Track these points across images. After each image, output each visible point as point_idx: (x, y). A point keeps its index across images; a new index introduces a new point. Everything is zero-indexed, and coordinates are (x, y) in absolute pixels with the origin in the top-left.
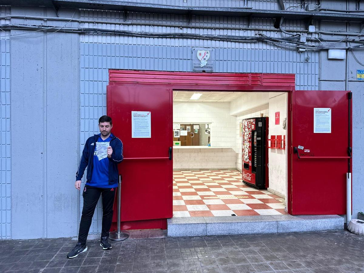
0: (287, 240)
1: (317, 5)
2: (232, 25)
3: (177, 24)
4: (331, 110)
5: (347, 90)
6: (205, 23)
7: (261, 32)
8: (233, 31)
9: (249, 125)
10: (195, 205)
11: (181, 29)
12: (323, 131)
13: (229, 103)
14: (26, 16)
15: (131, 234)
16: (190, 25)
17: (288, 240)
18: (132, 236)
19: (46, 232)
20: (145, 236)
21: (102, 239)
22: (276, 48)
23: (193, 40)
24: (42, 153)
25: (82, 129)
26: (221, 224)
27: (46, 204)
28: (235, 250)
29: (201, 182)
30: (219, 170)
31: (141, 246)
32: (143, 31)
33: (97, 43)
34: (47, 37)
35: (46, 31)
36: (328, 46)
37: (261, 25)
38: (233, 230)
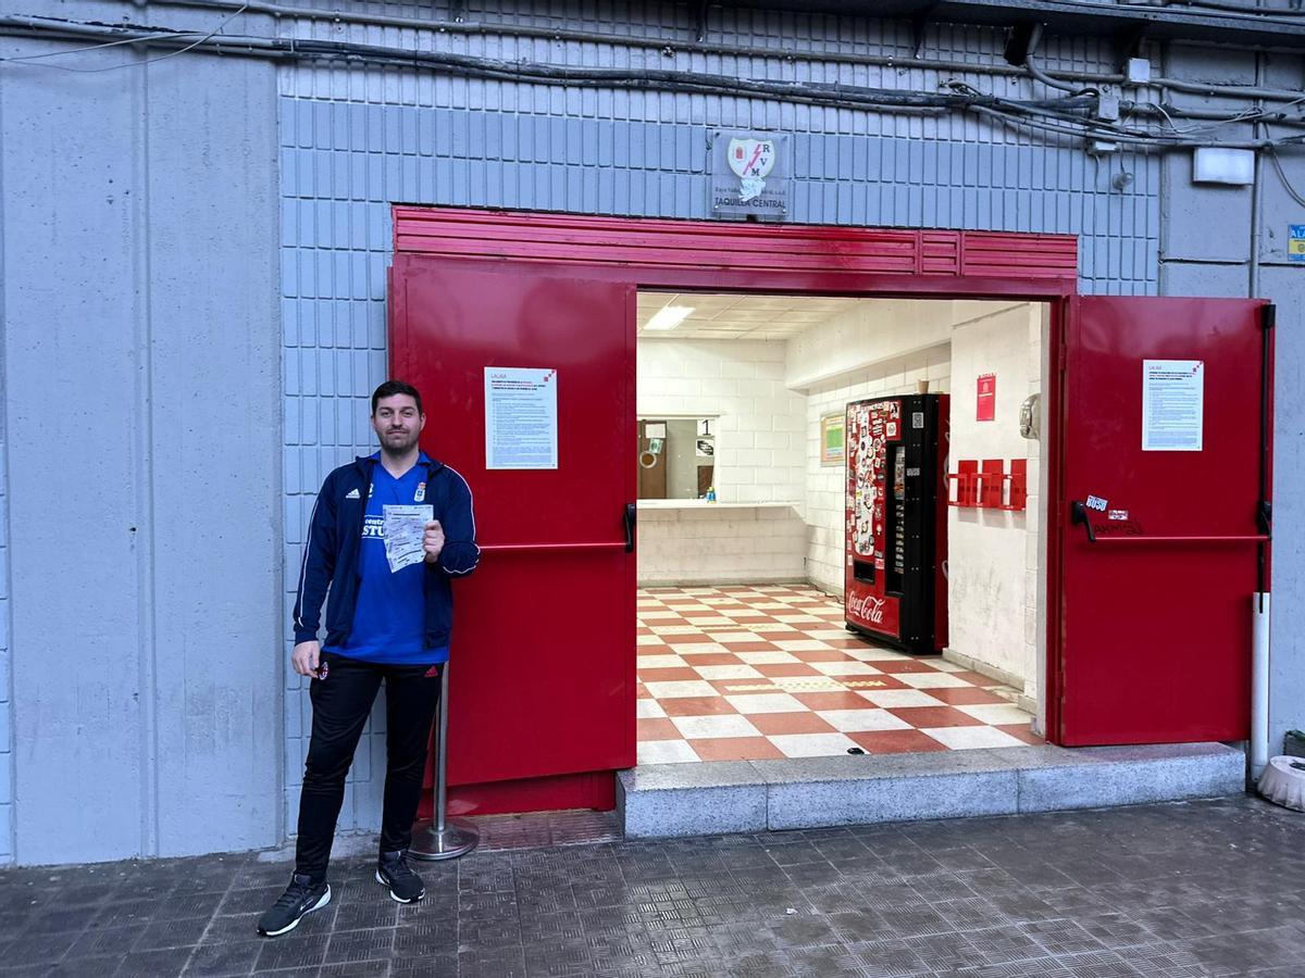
0: (1059, 837)
2: (857, 47)
3: (652, 35)
4: (1202, 366)
5: (1256, 297)
6: (757, 35)
7: (959, 78)
8: (860, 69)
9: (874, 423)
10: (702, 718)
11: (668, 55)
12: (1175, 442)
13: (784, 342)
15: (482, 833)
16: (702, 43)
17: (1064, 837)
18: (489, 838)
19: (152, 836)
20: (540, 839)
21: (382, 857)
22: (1011, 139)
23: (712, 101)
24: (134, 529)
25: (291, 436)
26: (820, 788)
27: (150, 726)
28: (886, 881)
29: (698, 631)
30: (748, 585)
31: (536, 878)
32: (524, 59)
33: (346, 100)
34: (146, 72)
35: (141, 46)
36: (1193, 137)
37: (961, 52)
38: (863, 808)
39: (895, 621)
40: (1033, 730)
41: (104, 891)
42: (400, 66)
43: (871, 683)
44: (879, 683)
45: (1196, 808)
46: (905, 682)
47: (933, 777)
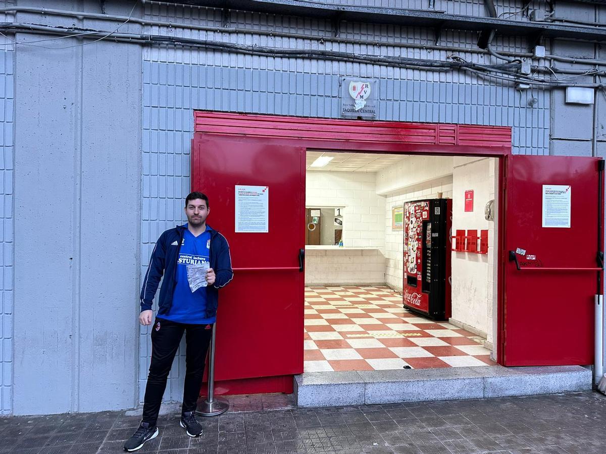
0: (503, 410)
1: (547, 11)
2: (409, 40)
3: (315, 34)
4: (570, 188)
5: (595, 156)
6: (362, 34)
7: (456, 54)
8: (411, 50)
9: (417, 212)
10: (335, 350)
11: (322, 43)
12: (557, 223)
13: (375, 173)
14: (46, 10)
15: (231, 403)
16: (338, 38)
17: (505, 410)
18: (234, 406)
19: (76, 402)
20: (257, 407)
21: (183, 414)
22: (480, 82)
23: (342, 64)
24: (72, 259)
25: (145, 216)
26: (390, 385)
27: (77, 351)
28: (421, 430)
29: (334, 308)
30: (358, 286)
31: (255, 426)
32: (256, 44)
33: (174, 63)
34: (83, 48)
35: (81, 37)
36: (565, 82)
37: (457, 42)
38: (410, 395)
39: (427, 305)
40: (491, 358)
41: (53, 428)
42: (199, 47)
43: (415, 334)
44: (419, 334)
45: (569, 397)
46: (431, 334)
47: (443, 380)
